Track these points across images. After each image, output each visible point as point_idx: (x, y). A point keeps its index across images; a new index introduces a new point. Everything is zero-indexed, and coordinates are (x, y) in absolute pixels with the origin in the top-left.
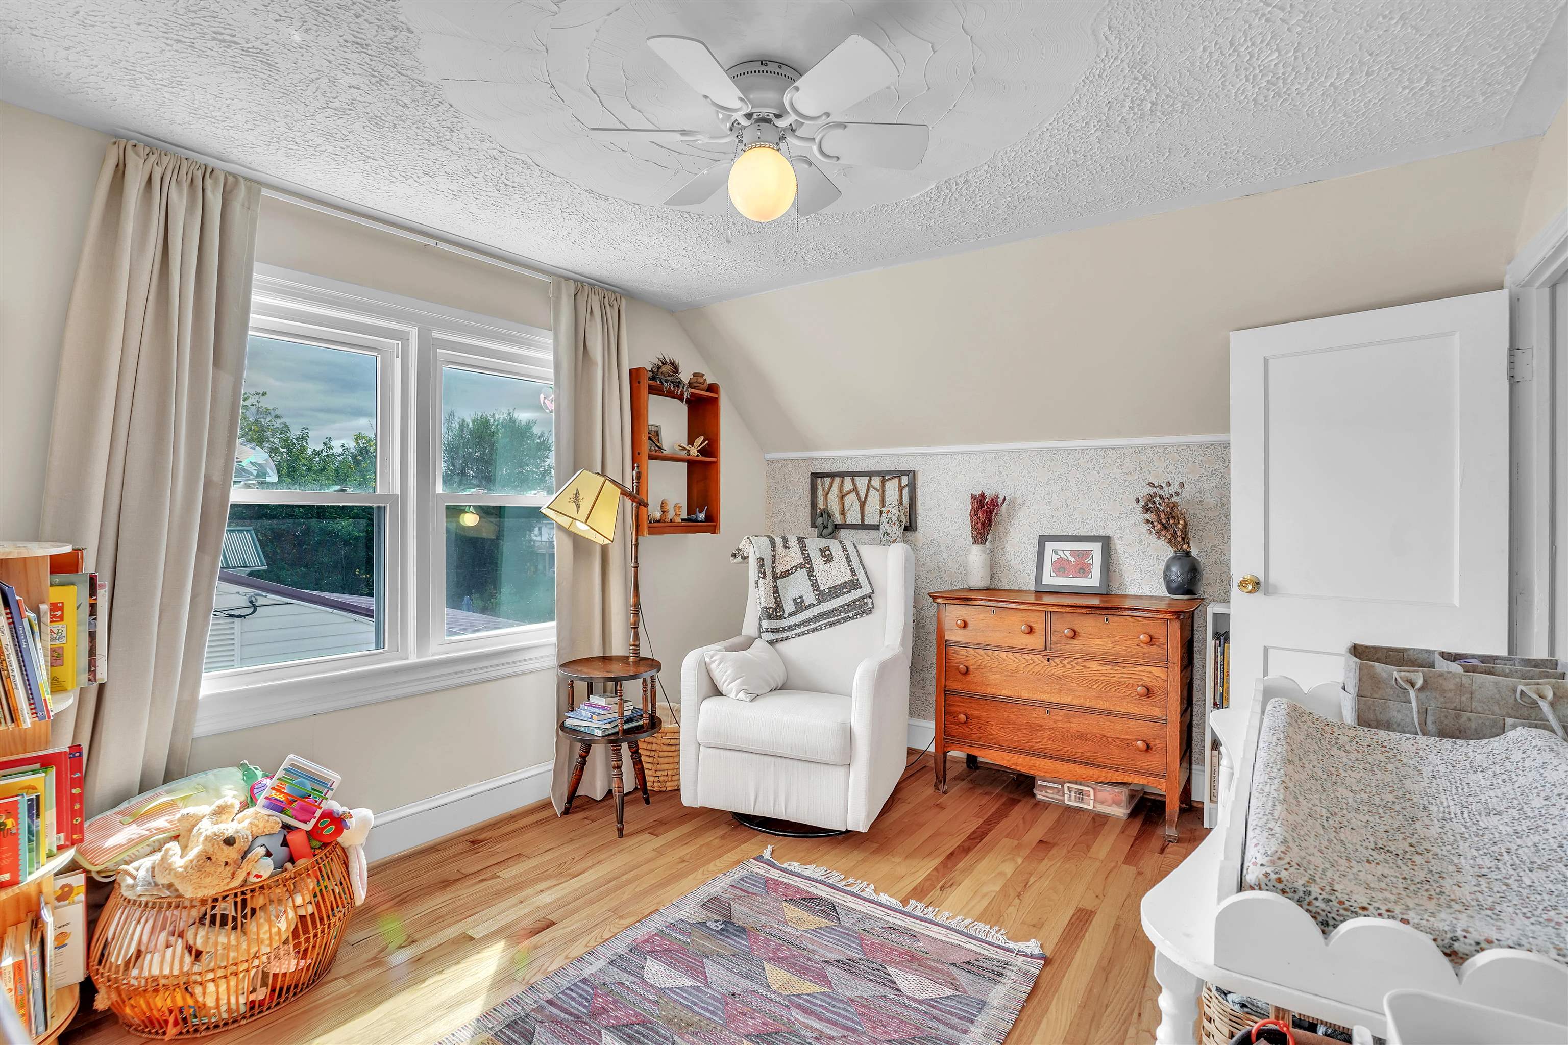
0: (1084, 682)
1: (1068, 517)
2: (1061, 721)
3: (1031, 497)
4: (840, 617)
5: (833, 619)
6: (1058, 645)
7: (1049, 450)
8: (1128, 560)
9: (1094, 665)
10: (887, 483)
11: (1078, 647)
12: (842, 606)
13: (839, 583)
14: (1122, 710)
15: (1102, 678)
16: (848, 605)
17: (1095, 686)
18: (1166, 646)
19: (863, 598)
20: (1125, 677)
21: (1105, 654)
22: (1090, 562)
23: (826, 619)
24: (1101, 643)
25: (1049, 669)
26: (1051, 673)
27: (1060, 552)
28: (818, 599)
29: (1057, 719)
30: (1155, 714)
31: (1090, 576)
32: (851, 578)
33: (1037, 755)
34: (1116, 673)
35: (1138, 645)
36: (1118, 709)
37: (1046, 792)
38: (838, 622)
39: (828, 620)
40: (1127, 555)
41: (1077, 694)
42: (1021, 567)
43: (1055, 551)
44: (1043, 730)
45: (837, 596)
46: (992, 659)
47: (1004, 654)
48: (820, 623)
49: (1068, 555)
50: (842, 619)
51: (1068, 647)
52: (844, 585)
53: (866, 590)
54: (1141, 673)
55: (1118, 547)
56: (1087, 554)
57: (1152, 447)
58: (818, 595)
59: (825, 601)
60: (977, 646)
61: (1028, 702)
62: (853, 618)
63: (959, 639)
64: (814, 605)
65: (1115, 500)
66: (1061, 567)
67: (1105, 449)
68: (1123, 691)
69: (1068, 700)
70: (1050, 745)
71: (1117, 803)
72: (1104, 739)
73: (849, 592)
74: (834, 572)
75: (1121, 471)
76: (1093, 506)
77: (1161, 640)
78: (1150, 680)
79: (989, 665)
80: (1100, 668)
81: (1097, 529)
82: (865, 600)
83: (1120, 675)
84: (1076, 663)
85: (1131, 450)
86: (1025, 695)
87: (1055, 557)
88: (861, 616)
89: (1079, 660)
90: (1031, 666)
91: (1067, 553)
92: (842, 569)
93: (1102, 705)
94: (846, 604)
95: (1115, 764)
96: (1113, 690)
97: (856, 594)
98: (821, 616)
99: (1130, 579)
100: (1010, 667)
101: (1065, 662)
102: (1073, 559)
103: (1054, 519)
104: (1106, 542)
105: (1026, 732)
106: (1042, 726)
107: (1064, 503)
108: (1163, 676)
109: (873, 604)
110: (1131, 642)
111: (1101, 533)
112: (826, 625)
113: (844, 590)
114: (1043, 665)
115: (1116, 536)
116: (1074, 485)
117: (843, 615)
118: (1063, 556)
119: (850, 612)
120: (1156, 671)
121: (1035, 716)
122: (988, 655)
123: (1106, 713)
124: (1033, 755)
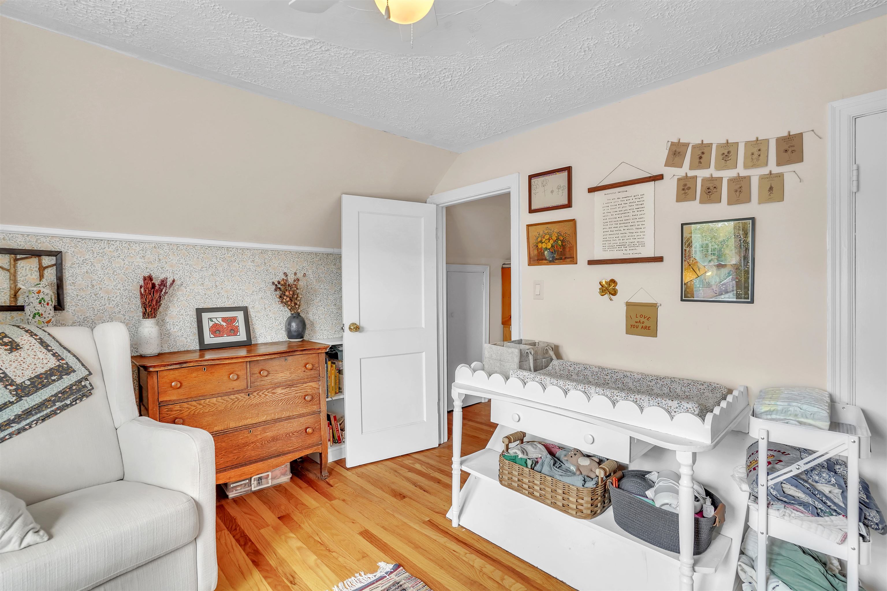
0: (274, 403)
1: (217, 295)
2: (260, 434)
3: (188, 279)
4: (54, 408)
5: (45, 412)
6: (255, 383)
7: (202, 246)
8: (258, 322)
9: (279, 391)
10: (19, 262)
11: (269, 381)
12: (56, 395)
13: (43, 371)
14: (297, 414)
15: (284, 397)
16: (63, 392)
17: (281, 404)
18: (318, 369)
19: (80, 381)
20: (297, 393)
21: (286, 381)
22: (237, 324)
23: (36, 413)
24: (283, 375)
25: (250, 401)
26: (251, 404)
27: (214, 320)
28: (17, 395)
29: (257, 434)
30: (314, 410)
31: (238, 334)
32: (58, 363)
33: (246, 465)
34: (292, 392)
35: (304, 372)
36: (295, 413)
37: (236, 490)
38: (54, 413)
39: (39, 415)
40: (257, 318)
41: (270, 412)
42: (179, 334)
43: (211, 319)
44: (247, 445)
45: (44, 386)
46: (204, 406)
47: (214, 400)
48: (28, 421)
49: (221, 321)
50: (58, 409)
51: (262, 383)
52: (51, 372)
53: (82, 373)
54: (306, 388)
55: (251, 313)
56: (234, 319)
57: (271, 251)
58: (15, 390)
59: (28, 395)
60: (190, 400)
61: (236, 430)
62: (71, 405)
63: (174, 398)
64: (12, 403)
65: (249, 283)
66: (216, 330)
67: (243, 249)
68: (297, 402)
69: (264, 419)
70: (253, 453)
71: (284, 474)
72: (287, 436)
73: (60, 378)
74: (29, 360)
75: (253, 264)
76: (235, 287)
77: (316, 365)
78: (311, 390)
79: (201, 412)
80: (283, 391)
81: (237, 302)
82: (83, 383)
83: (294, 393)
84: (268, 392)
85: (259, 251)
86: (232, 425)
87: (211, 324)
88: (81, 400)
89: (270, 390)
90: (236, 403)
91: (220, 320)
92: (41, 355)
93: (285, 414)
94: (60, 392)
95: (294, 449)
96: (291, 402)
97: (67, 381)
98: (28, 413)
99: (259, 333)
100: (220, 409)
101: (260, 394)
102: (224, 324)
103: (207, 296)
104: (245, 310)
105: (235, 452)
106: (247, 443)
107: (214, 284)
108: (317, 386)
109: (91, 386)
110: (300, 370)
111: (241, 304)
112: (37, 420)
113: (53, 378)
114: (245, 400)
115: (251, 306)
116: (221, 272)
117: (58, 404)
118: (217, 322)
119: (67, 398)
120: (313, 384)
121: (241, 437)
122: (200, 404)
123: (289, 418)
124: (242, 466)
